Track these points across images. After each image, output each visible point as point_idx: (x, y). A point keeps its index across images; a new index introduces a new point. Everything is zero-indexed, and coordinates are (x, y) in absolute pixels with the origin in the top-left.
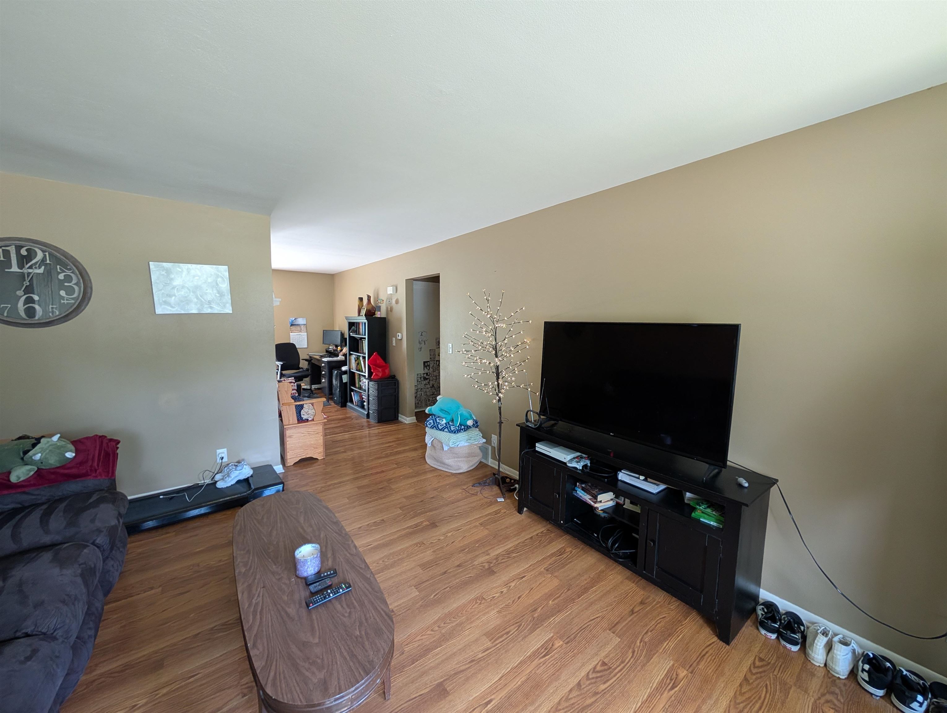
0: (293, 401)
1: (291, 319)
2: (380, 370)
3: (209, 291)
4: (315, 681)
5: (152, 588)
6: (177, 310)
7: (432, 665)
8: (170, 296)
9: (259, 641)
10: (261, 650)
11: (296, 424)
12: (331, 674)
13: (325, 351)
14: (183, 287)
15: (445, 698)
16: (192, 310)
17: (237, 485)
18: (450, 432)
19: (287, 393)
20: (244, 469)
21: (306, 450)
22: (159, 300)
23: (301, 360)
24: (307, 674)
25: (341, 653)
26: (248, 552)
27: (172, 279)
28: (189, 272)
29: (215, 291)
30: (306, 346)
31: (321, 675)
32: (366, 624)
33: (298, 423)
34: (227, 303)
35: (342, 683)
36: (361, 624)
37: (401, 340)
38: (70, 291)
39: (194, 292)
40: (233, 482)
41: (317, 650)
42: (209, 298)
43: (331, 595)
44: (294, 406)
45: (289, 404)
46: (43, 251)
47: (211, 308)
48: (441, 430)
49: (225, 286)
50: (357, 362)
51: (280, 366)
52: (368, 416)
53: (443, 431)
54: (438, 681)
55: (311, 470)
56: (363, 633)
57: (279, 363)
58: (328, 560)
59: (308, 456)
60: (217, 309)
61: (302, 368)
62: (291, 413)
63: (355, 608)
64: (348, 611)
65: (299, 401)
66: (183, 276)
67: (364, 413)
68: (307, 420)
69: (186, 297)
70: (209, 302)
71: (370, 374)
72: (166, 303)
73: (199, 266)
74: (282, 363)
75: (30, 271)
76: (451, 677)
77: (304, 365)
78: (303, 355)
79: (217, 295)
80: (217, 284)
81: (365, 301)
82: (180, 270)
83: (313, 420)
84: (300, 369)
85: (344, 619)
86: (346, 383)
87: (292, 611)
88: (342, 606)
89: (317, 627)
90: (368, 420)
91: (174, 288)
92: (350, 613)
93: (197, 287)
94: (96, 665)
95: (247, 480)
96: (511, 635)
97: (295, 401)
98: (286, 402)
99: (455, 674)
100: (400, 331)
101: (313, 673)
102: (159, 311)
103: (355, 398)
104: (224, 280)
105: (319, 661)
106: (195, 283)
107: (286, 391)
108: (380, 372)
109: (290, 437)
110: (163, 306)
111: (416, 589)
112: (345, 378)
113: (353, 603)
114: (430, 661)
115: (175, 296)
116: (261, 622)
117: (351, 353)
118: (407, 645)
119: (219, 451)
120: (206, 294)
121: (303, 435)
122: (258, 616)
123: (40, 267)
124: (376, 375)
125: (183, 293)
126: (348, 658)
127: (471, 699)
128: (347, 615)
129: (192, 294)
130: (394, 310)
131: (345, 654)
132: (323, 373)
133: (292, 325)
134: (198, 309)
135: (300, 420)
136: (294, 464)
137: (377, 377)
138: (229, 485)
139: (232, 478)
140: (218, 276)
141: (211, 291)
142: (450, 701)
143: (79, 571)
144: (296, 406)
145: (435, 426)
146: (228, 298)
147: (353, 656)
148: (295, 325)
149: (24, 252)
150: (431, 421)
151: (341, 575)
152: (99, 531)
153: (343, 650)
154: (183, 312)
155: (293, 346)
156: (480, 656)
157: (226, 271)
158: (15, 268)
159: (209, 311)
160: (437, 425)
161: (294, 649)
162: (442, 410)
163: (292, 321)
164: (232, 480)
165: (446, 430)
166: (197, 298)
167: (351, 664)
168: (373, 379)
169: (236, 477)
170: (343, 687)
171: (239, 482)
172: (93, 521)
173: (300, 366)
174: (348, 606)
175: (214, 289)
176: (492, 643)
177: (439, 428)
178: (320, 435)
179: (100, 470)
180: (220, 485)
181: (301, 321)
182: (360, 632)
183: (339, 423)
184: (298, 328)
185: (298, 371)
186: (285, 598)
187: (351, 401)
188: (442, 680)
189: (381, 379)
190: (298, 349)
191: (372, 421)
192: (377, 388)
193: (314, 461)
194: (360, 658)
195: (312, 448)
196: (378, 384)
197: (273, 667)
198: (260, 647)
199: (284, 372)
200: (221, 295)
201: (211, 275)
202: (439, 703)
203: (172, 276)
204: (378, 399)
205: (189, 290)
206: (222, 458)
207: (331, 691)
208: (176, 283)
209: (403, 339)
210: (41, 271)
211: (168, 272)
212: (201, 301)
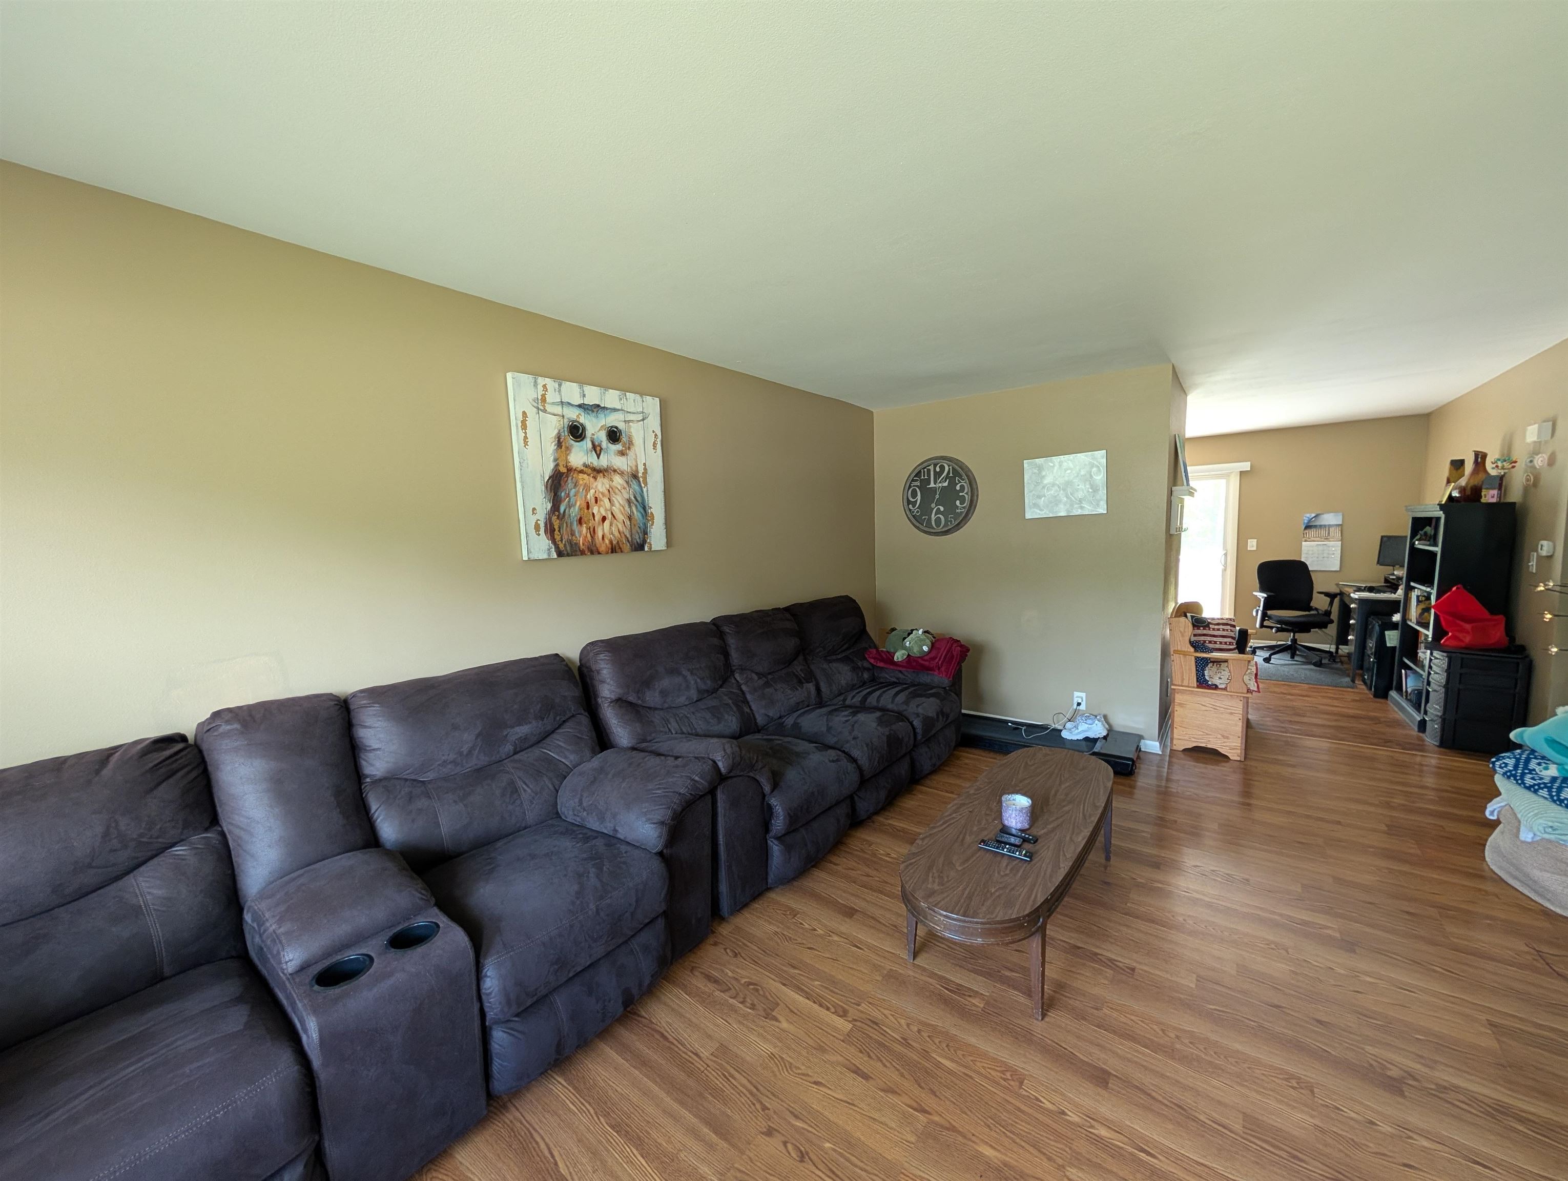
0: (1192, 650)
1: (1308, 515)
2: (1468, 626)
3: (1081, 486)
4: (929, 886)
5: (952, 793)
6: (1045, 513)
7: (1119, 1051)
8: (1039, 497)
9: (928, 839)
10: (924, 844)
11: (1194, 687)
12: (942, 893)
13: (1383, 580)
14: (1054, 485)
15: (1098, 1086)
16: (1060, 512)
17: (1084, 743)
18: (1554, 801)
19: (1183, 636)
20: (1094, 725)
21: (1207, 734)
22: (1029, 502)
23: (1315, 595)
24: (931, 879)
25: (965, 889)
26: (990, 783)
27: (1043, 477)
28: (1060, 466)
29: (1088, 486)
30: (1337, 568)
31: (936, 887)
32: (1007, 891)
33: (1198, 687)
34: (1101, 500)
35: (943, 903)
36: (1004, 888)
37: (1550, 557)
38: (963, 501)
39: (1064, 490)
40: (1081, 737)
41: (952, 874)
42: (1080, 495)
43: (1005, 850)
44: (1193, 659)
45: (1185, 654)
46: (949, 466)
47: (1082, 508)
48: (1528, 788)
49: (1100, 477)
50: (1422, 606)
51: (1262, 600)
52: (1422, 726)
53: (1536, 792)
54: (1108, 1068)
55: (1212, 770)
56: (997, 894)
57: (1262, 596)
58: (1043, 829)
59: (1209, 746)
60: (1088, 509)
61: (1316, 609)
62: (1187, 668)
63: (1015, 875)
64: (1008, 872)
65: (1203, 652)
66: (1055, 471)
67: (1415, 719)
68: (1216, 687)
69: (1056, 497)
70: (1080, 501)
71: (1439, 633)
72: (1036, 505)
73: (1072, 456)
74: (1265, 596)
75: (940, 485)
76: (1127, 1082)
77: (1320, 602)
78: (1319, 585)
79: (1090, 490)
80: (1091, 476)
81: (1469, 467)
82: (1052, 465)
83: (1225, 689)
84: (1313, 610)
85: (996, 874)
86: (1394, 648)
87: (968, 839)
88: (1007, 866)
89: (970, 862)
90: (1421, 734)
91: (1044, 487)
92: (1006, 875)
93: (1069, 483)
94: (892, 817)
95: (1095, 741)
96: (1300, 1166)
97: (1196, 651)
98: (1179, 648)
99: (1137, 1087)
100: (1549, 537)
101: (934, 882)
102: (1028, 516)
103: (1410, 683)
104: (1099, 470)
105: (946, 880)
106: (1066, 479)
107: (1181, 632)
108: (1467, 632)
109: (1181, 705)
110: (1032, 510)
111: (1197, 980)
112: (1392, 638)
113: (1018, 871)
114: (1123, 1047)
115: (1045, 496)
116: (942, 830)
117: (1412, 584)
118: (1112, 1008)
119: (1076, 694)
120: (1077, 490)
121: (1204, 708)
122: (945, 826)
123: (946, 481)
124: (1453, 637)
125: (1052, 492)
126: (965, 896)
127: (1128, 1123)
128: (1002, 873)
129: (1062, 492)
130: (1542, 483)
131: (967, 892)
132: (1352, 622)
133: (1308, 527)
134: (1068, 511)
135: (1202, 683)
136: (1185, 750)
137: (1454, 643)
138: (1075, 738)
139: (1079, 730)
140: (1092, 466)
141: (1083, 487)
142: (1099, 1094)
143: (888, 733)
144: (1197, 658)
145: (1515, 776)
146: (1103, 493)
147: (970, 898)
148: (1315, 526)
149: (938, 469)
150: (1511, 762)
151: (1037, 847)
152: (918, 715)
153: (968, 890)
154: (1051, 515)
155: (1301, 567)
156: (1202, 1118)
157: (1103, 457)
158: (932, 485)
159: (1079, 512)
160: (1523, 774)
161: (941, 860)
162: (1552, 743)
163: (1310, 520)
164: (1079, 733)
165: (1544, 792)
166: (1067, 497)
167: (962, 901)
168: (1443, 645)
169: (1084, 731)
170: (939, 906)
171: (1087, 739)
172: (918, 706)
173: (1313, 604)
174: (1011, 870)
175: (1088, 483)
176: (1244, 1132)
177: (1524, 784)
178: (1237, 719)
179: (943, 669)
180: (1065, 734)
181: (1330, 519)
182: (996, 891)
183: (1336, 720)
184: (1323, 532)
185: (1307, 613)
186: (975, 829)
187: (1399, 689)
188: (1115, 1073)
189: (1466, 648)
190: (1311, 573)
191: (1431, 739)
192: (1445, 666)
193: (1221, 759)
194: (973, 903)
195: (1219, 736)
196: (1450, 659)
197: (918, 858)
198: (926, 841)
199: (1269, 612)
200: (1095, 490)
201: (1085, 465)
202: (1083, 1080)
203: (1044, 473)
204: (1446, 693)
205: (1059, 487)
206: (1079, 704)
207: (930, 900)
208: (1046, 482)
209: (1556, 554)
210: (946, 484)
211: (1040, 468)
212: (1071, 500)
